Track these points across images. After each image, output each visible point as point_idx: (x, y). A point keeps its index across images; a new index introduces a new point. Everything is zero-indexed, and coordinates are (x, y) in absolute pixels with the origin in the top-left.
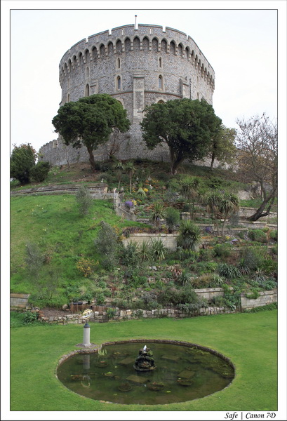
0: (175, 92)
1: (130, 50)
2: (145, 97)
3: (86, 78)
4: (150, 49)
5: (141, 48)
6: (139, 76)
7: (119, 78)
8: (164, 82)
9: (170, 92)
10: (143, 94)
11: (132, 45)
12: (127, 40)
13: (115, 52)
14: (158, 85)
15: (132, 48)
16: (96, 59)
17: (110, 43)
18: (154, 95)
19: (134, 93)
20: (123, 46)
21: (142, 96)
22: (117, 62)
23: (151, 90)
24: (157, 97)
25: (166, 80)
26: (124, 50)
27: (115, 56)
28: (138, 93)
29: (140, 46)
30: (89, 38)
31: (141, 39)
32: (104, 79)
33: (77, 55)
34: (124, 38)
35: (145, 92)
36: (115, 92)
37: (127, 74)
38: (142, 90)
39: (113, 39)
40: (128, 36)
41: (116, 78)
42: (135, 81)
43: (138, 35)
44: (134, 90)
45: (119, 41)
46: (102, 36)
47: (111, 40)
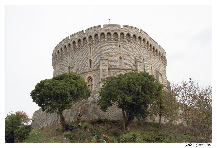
0: (132, 68)
1: (98, 42)
2: (109, 73)
3: (68, 62)
4: (112, 40)
5: (106, 40)
6: (104, 58)
7: (91, 61)
8: (123, 61)
9: (128, 68)
10: (107, 71)
11: (99, 38)
12: (96, 35)
13: (88, 44)
14: (118, 64)
15: (100, 40)
16: (75, 49)
17: (85, 38)
18: (116, 71)
19: (101, 70)
20: (93, 39)
21: (106, 72)
22: (89, 50)
23: (113, 67)
24: (118, 72)
25: (124, 60)
26: (94, 42)
27: (88, 46)
28: (104, 70)
29: (104, 39)
30: (71, 36)
31: (106, 34)
32: (81, 62)
33: (63, 47)
34: (94, 34)
35: (109, 69)
36: (88, 70)
37: (96, 57)
38: (107, 68)
39: (87, 35)
40: (97, 33)
41: (88, 61)
42: (101, 62)
43: (103, 32)
44: (101, 68)
45: (90, 37)
46: (80, 34)
47: (85, 36)
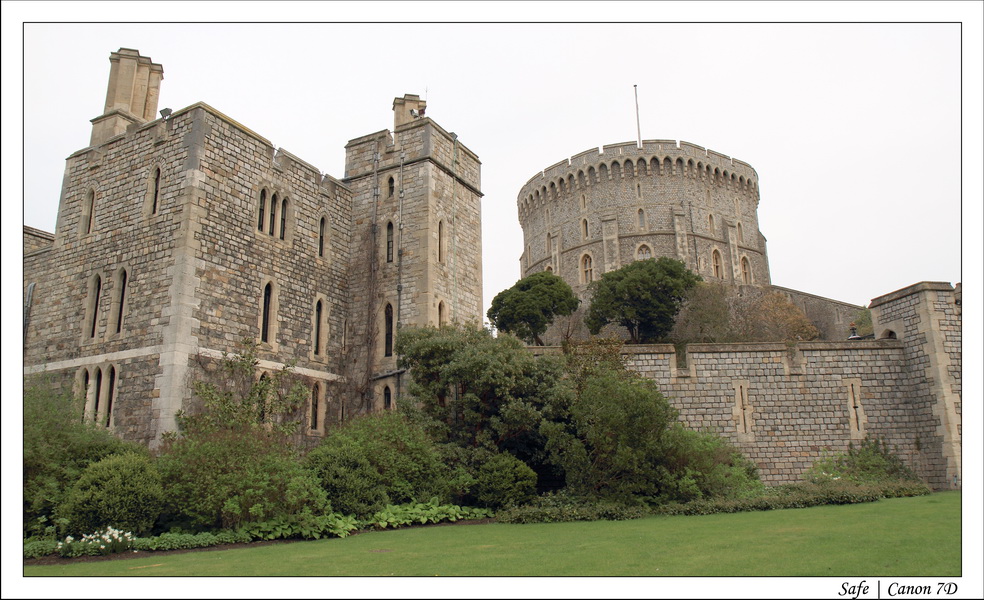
0: (665, 229)
1: (596, 183)
2: (621, 245)
3: (547, 225)
4: (623, 176)
5: (610, 177)
6: (609, 218)
7: (585, 222)
8: (646, 218)
9: (657, 230)
10: (616, 242)
11: (597, 175)
12: (591, 169)
13: (578, 187)
14: (637, 225)
15: (598, 180)
16: (556, 198)
17: (571, 176)
18: (633, 240)
19: (604, 242)
20: (587, 179)
21: (614, 246)
22: (581, 200)
23: (628, 233)
24: (637, 242)
25: (649, 215)
26: (588, 183)
27: (579, 192)
28: (610, 242)
29: (608, 176)
30: (546, 171)
31: (609, 165)
32: (568, 225)
33: (533, 194)
34: (587, 168)
35: (620, 238)
36: (582, 242)
37: (595, 216)
38: (615, 236)
39: (574, 170)
40: (592, 164)
41: (581, 222)
42: (604, 225)
43: (603, 161)
44: (604, 238)
45: (581, 173)
46: (560, 168)
47: (571, 172)
